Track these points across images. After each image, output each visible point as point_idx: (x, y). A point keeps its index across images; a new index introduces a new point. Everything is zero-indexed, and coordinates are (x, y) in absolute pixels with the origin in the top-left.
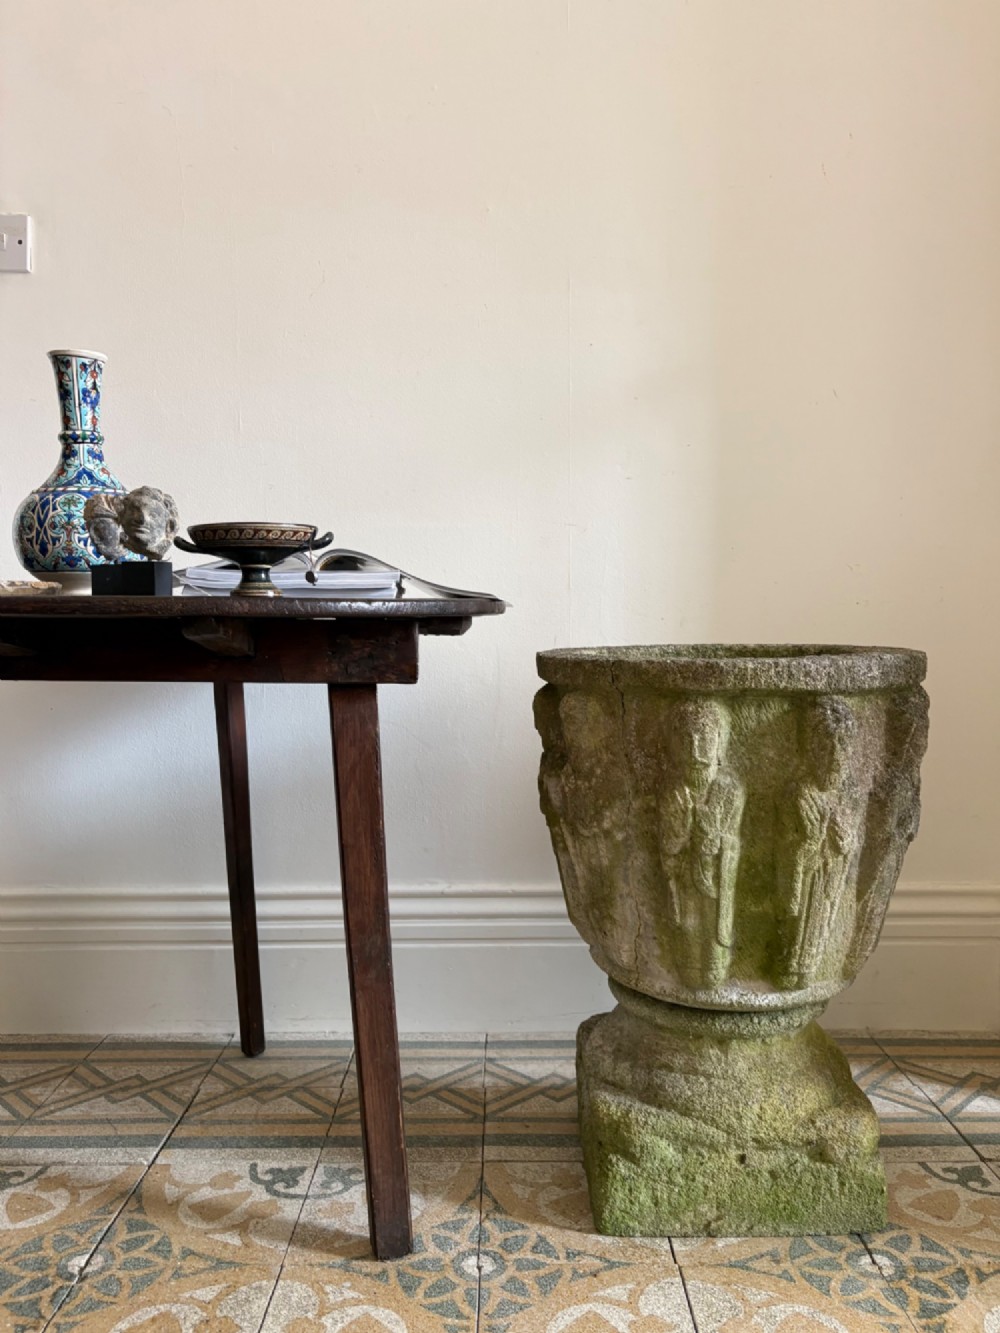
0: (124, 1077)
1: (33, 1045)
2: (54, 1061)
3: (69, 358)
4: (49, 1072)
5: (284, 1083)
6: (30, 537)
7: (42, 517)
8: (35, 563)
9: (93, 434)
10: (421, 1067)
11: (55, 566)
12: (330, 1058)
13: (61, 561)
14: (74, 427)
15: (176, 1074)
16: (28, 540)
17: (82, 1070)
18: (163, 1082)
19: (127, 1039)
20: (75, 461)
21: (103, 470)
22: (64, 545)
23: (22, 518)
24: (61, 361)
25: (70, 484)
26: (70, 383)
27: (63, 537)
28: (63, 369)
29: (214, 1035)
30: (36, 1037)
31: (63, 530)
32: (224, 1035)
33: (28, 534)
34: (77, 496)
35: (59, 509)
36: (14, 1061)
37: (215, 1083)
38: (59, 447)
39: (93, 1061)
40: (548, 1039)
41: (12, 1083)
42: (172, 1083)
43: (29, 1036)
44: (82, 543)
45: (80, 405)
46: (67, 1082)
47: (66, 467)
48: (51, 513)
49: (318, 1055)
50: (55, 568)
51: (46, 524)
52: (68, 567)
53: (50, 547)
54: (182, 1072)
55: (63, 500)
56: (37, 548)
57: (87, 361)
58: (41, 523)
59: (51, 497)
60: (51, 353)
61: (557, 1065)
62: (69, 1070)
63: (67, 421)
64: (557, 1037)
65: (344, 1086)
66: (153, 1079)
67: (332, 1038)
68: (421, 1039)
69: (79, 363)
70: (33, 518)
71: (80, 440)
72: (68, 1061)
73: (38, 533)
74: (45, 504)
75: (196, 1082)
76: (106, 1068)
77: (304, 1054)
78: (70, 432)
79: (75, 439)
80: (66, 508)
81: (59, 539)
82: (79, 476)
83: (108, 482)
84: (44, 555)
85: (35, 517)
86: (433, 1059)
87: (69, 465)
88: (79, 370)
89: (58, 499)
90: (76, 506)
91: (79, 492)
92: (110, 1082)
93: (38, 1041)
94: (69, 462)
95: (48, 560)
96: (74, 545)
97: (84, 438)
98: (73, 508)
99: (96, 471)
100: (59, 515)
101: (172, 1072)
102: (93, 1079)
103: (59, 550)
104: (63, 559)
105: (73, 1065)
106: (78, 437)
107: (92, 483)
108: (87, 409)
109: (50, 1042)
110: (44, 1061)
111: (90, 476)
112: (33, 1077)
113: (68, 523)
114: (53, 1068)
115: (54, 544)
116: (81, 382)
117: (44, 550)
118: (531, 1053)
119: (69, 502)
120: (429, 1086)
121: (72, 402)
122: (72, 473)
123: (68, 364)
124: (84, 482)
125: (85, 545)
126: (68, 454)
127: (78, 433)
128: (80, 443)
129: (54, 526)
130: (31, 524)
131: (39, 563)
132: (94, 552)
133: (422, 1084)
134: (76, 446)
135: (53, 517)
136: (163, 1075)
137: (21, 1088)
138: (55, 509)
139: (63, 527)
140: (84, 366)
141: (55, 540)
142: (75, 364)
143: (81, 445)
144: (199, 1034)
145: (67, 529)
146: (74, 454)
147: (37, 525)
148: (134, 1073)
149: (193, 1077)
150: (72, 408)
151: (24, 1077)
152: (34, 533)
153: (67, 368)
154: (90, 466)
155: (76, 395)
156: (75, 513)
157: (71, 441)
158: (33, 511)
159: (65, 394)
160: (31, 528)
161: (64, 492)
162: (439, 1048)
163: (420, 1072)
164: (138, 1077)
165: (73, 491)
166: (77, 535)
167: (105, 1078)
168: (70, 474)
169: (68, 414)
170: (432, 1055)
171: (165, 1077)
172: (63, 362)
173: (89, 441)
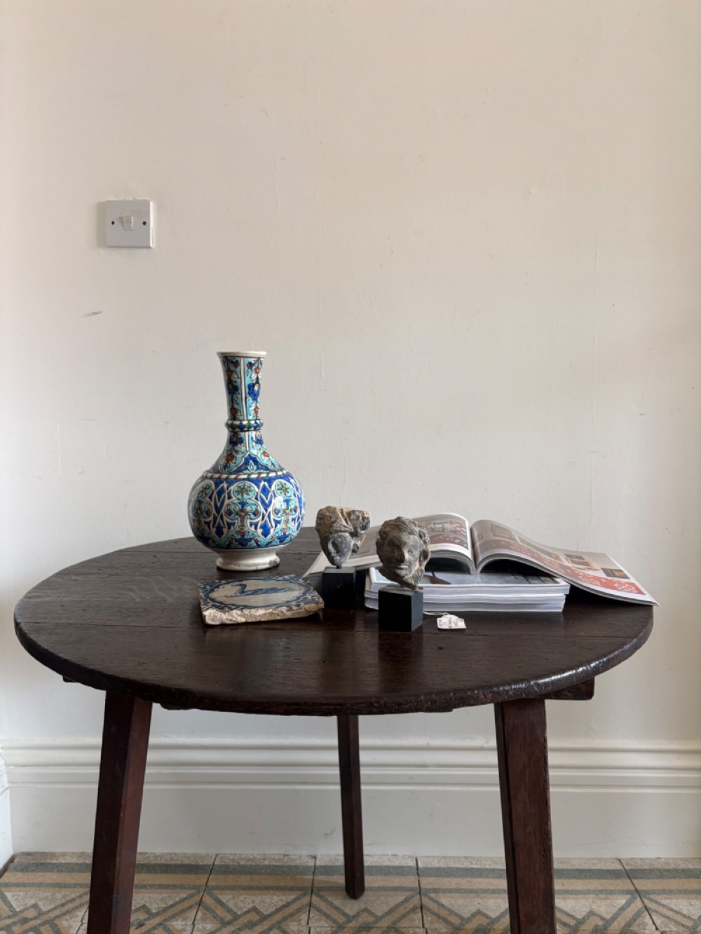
0: (245, 910)
1: (161, 866)
2: (182, 887)
3: (238, 359)
4: (182, 900)
5: (376, 922)
6: (208, 520)
7: (219, 504)
8: (211, 541)
9: (256, 422)
10: (478, 900)
11: (229, 545)
12: (402, 889)
13: (234, 542)
14: (241, 418)
15: (284, 906)
16: (206, 523)
17: (208, 900)
18: (279, 917)
19: (233, 860)
20: (241, 448)
21: (264, 453)
22: (238, 529)
23: (199, 502)
24: (230, 362)
25: (239, 471)
26: (238, 381)
27: (238, 522)
28: (232, 368)
29: (300, 856)
30: (162, 856)
31: (237, 516)
32: (308, 856)
33: (205, 518)
34: (248, 483)
35: (234, 498)
36: (152, 886)
37: (320, 920)
38: (225, 434)
39: (213, 888)
40: (570, 867)
41: (157, 914)
42: (285, 919)
43: (156, 857)
44: (253, 526)
45: (246, 398)
46: (200, 914)
47: (234, 453)
48: (227, 501)
49: (392, 885)
50: (229, 547)
51: (222, 511)
52: (240, 546)
53: (225, 530)
54: (288, 904)
55: (236, 489)
56: (214, 530)
57: (252, 361)
58: (218, 510)
59: (225, 485)
60: (222, 354)
61: (590, 901)
62: (197, 898)
63: (234, 412)
64: (576, 865)
65: (426, 926)
66: (268, 912)
67: (396, 863)
68: (467, 865)
69: (246, 363)
70: (210, 504)
71: (246, 429)
72: (194, 887)
73: (215, 518)
74: (220, 493)
75: (304, 917)
76: (227, 898)
77: (381, 884)
78: (237, 423)
79: (242, 428)
80: (240, 497)
81: (234, 524)
82: (247, 463)
83: (270, 466)
84: (220, 537)
85: (212, 503)
86: (485, 891)
87: (237, 452)
88: (246, 368)
89: (232, 488)
90: (248, 494)
91: (248, 479)
92: (236, 917)
93: (163, 862)
94: (237, 448)
95: (223, 540)
96: (246, 529)
97: (249, 427)
98: (245, 496)
99: (259, 455)
100: (234, 504)
101: (281, 904)
102: (221, 912)
103: (234, 533)
104: (236, 540)
105: (199, 892)
106: (245, 426)
107: (258, 469)
108: (250, 400)
109: (173, 863)
110: (175, 887)
111: (256, 462)
112: (172, 906)
113: (242, 510)
114: (185, 896)
115: (229, 528)
116: (247, 378)
117: (219, 532)
118: (563, 885)
119: (242, 491)
120: (495, 926)
121: (239, 396)
122: (240, 460)
123: (237, 364)
124: (252, 467)
125: (256, 528)
126: (235, 440)
127: (245, 423)
128: (245, 431)
129: (229, 513)
130: (209, 509)
131: (214, 542)
132: (262, 534)
133: (488, 924)
134: (242, 434)
135: (229, 505)
136: (275, 908)
137: (165, 920)
138: (230, 497)
139: (237, 514)
140: (250, 365)
141: (230, 525)
142: (243, 363)
143: (247, 433)
144: (288, 855)
145: (240, 516)
146: (241, 441)
147: (214, 511)
148: (251, 906)
149: (299, 910)
150: (239, 401)
151: (164, 906)
152: (211, 518)
153: (236, 367)
154: (254, 452)
155: (244, 390)
156: (249, 501)
157: (238, 430)
158: (210, 498)
159: (232, 389)
160: (208, 513)
161: (237, 480)
162: (487, 877)
163: (481, 908)
164: (254, 909)
165: (244, 479)
166: (249, 521)
167: (229, 911)
168: (238, 462)
169: (236, 406)
170: (484, 887)
171: (277, 911)
172: (232, 362)
173: (253, 429)
